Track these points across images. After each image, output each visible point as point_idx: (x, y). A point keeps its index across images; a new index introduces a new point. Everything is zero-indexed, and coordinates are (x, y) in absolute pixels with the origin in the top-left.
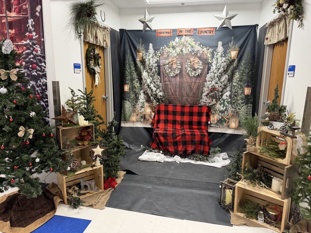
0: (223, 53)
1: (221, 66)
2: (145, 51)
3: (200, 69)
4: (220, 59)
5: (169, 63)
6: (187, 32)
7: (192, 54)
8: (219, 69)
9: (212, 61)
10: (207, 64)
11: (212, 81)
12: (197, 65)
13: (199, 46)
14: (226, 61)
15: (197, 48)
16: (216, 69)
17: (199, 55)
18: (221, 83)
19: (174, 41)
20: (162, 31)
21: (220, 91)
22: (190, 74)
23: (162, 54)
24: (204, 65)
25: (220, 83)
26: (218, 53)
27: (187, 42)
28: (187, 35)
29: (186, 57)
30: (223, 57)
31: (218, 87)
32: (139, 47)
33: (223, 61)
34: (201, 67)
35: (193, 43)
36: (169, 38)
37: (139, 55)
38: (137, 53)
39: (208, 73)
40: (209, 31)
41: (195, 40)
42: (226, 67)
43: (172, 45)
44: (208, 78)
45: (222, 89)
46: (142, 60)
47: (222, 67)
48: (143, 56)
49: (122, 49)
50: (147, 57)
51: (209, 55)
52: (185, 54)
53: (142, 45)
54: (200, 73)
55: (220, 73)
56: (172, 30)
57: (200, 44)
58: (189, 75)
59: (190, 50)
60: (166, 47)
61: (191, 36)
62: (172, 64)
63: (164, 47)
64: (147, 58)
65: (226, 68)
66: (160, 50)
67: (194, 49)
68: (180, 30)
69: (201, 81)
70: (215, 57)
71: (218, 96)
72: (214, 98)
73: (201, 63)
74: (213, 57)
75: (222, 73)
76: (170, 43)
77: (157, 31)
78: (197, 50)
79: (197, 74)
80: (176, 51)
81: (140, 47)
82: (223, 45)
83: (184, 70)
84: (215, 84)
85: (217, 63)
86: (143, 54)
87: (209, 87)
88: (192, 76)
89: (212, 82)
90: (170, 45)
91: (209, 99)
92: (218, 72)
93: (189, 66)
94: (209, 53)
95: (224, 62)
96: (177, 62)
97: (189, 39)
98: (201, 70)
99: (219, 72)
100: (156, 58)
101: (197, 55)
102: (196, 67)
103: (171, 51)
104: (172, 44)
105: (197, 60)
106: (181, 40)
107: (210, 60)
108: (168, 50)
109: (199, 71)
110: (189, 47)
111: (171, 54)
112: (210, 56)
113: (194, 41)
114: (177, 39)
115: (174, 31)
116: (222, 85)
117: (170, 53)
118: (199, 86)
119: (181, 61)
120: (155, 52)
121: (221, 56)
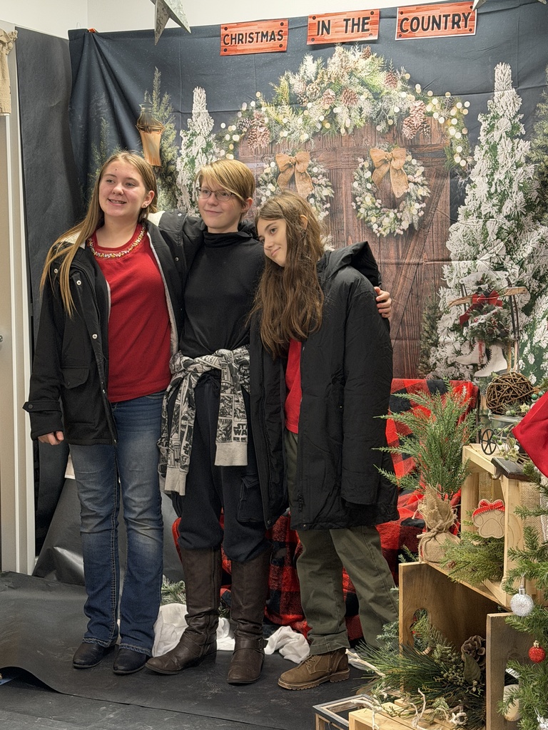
0: (521, 116)
1: (511, 181)
2: (173, 126)
3: (418, 200)
4: (505, 146)
5: (277, 175)
6: (349, 28)
7: (379, 128)
8: (504, 197)
9: (470, 160)
10: (445, 177)
11: (475, 259)
12: (403, 179)
13: (404, 90)
14: (534, 156)
15: (401, 99)
16: (490, 195)
17: (407, 132)
18: (521, 263)
19: (296, 71)
20: (243, 30)
21: (520, 306)
22: (375, 227)
23: (248, 137)
24: (433, 181)
25: (517, 268)
26: (494, 118)
27: (351, 74)
28: (352, 43)
29: (352, 143)
30: (522, 137)
31: (510, 284)
32: (148, 105)
33: (519, 156)
34: (423, 192)
35: (380, 80)
36: (275, 60)
37: (149, 141)
38: (142, 132)
39: (454, 219)
40: (450, 18)
41: (388, 65)
42: (536, 184)
43: (287, 89)
44: (456, 241)
45: (528, 297)
46: (162, 162)
47: (515, 188)
48: (165, 145)
49: (80, 117)
50: (183, 152)
51: (452, 132)
52: (346, 129)
53: (161, 97)
54: (416, 219)
55: (508, 217)
56: (286, 23)
57: (412, 82)
58: (371, 228)
59: (368, 109)
60: (263, 103)
61: (368, 47)
62: (292, 180)
63: (253, 104)
64: (180, 155)
65: (535, 194)
66: (240, 115)
67: (385, 105)
68: (321, 19)
69: (425, 255)
70: (482, 138)
71: (514, 332)
72: (494, 342)
73: (422, 169)
74: (472, 140)
75: (523, 219)
76: (279, 85)
77: (223, 31)
78: (397, 110)
79: (405, 225)
80: (305, 119)
81: (154, 108)
82: (517, 82)
83: (346, 204)
84: (492, 273)
85: (495, 167)
86: (164, 137)
87: (462, 285)
88: (385, 234)
89: (478, 262)
90: (279, 91)
91: (472, 347)
92: (500, 211)
93: (369, 186)
94: (454, 121)
95: (523, 160)
96: (315, 170)
97: (363, 63)
98: (424, 205)
99: (506, 210)
100: (223, 153)
101: (399, 132)
102: (398, 191)
103: (285, 121)
104: (290, 86)
105: (401, 157)
106: (326, 66)
107: (461, 155)
108: (273, 115)
109: (413, 211)
110: (363, 98)
111: (284, 134)
112: (458, 136)
113: (385, 68)
114: (310, 65)
115: (296, 25)
116: (527, 277)
117: (281, 129)
118: (417, 282)
119: (333, 166)
120: (216, 128)
121: (512, 133)
